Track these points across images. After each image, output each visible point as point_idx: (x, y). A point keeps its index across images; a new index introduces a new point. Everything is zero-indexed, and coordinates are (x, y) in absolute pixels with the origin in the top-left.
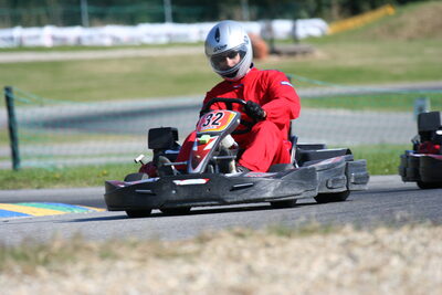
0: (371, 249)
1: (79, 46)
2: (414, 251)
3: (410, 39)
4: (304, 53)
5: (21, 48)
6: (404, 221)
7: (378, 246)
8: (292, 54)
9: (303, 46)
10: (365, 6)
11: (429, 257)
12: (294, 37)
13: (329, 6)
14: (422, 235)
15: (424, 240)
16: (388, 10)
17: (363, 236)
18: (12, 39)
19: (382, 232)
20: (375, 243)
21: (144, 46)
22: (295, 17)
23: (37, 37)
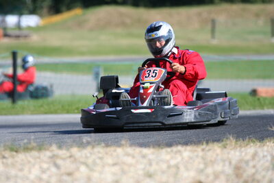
0: (68, 160)
2: (94, 163)
3: (91, 30)
4: (26, 36)
6: (88, 143)
7: (72, 159)
8: (18, 37)
9: (25, 32)
10: (64, 8)
11: (103, 166)
12: (19, 26)
14: (99, 152)
15: (100, 155)
16: (77, 12)
17: (63, 153)
19: (75, 150)
20: (71, 157)
22: (20, 14)
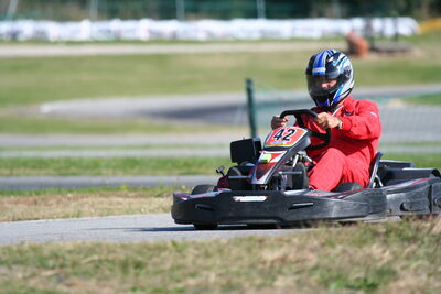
1: (174, 40)
5: (118, 40)
13: (419, 6)
18: (109, 31)
21: (238, 41)
23: (133, 30)
